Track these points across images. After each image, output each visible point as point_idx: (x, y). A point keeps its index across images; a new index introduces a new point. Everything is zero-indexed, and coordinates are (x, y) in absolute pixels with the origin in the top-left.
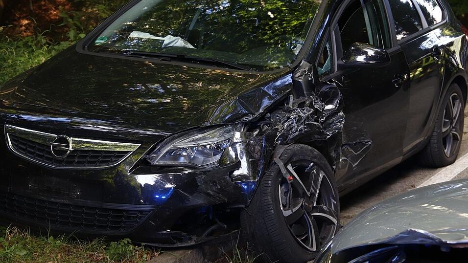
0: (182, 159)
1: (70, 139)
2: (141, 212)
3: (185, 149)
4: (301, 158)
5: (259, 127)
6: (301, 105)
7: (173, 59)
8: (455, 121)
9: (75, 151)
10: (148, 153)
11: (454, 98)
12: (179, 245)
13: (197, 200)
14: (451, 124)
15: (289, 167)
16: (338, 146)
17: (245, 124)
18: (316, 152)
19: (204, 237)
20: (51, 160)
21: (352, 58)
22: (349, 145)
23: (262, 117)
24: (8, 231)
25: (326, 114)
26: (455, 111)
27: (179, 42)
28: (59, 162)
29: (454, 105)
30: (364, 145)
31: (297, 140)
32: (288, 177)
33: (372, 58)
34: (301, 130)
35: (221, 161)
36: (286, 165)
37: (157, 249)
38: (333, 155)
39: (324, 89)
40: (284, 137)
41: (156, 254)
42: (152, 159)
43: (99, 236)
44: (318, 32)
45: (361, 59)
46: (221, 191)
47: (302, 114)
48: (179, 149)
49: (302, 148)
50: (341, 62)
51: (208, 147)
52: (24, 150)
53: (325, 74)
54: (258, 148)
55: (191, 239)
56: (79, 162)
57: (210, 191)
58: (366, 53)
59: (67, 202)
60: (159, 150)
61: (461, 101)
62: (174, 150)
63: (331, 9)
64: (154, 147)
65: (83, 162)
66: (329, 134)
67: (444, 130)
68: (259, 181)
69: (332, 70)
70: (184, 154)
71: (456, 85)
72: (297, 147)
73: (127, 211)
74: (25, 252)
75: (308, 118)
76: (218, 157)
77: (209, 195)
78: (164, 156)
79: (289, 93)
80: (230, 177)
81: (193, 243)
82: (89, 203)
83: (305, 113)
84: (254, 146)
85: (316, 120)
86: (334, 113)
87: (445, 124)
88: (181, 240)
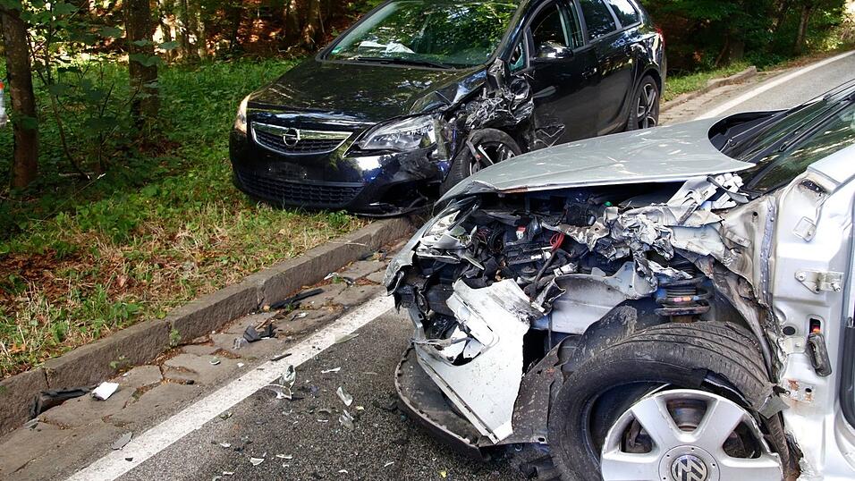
0: (388, 144)
1: (298, 131)
2: (355, 188)
3: (390, 135)
4: (491, 140)
5: (454, 116)
6: (492, 96)
7: (390, 62)
8: (650, 108)
9: (302, 140)
10: (359, 140)
11: (648, 88)
12: (388, 214)
13: (400, 177)
14: (647, 110)
15: (480, 148)
16: (531, 130)
17: (443, 113)
18: (505, 134)
19: (409, 209)
20: (285, 148)
21: (544, 55)
22: (543, 129)
23: (458, 107)
24: (258, 207)
25: (517, 103)
26: (650, 99)
27: (400, 48)
28: (290, 150)
29: (648, 94)
30: (558, 129)
31: (488, 125)
32: (477, 156)
33: (560, 54)
34: (492, 117)
35: (422, 145)
36: (476, 147)
37: (370, 218)
38: (527, 137)
39: (514, 82)
40: (477, 123)
41: (370, 223)
42: (361, 144)
43: (324, 209)
44: (515, 30)
45: (552, 55)
46: (421, 169)
47: (492, 103)
48: (385, 136)
49: (491, 131)
50: (532, 59)
51: (408, 133)
52: (265, 141)
53: (518, 69)
54: (450, 132)
55: (398, 210)
56: (305, 149)
57: (410, 170)
58: (555, 51)
59: (297, 182)
60: (367, 137)
61: (655, 90)
62: (380, 136)
63: (527, 12)
64: (364, 135)
65: (308, 149)
66: (519, 120)
67: (639, 115)
68: (453, 160)
69: (525, 66)
70: (389, 139)
71: (650, 77)
72: (486, 130)
73: (344, 188)
74: (267, 222)
75: (497, 106)
76: (419, 141)
77: (409, 172)
78: (372, 141)
79: (483, 86)
80: (427, 157)
81: (400, 213)
82: (315, 182)
83: (495, 102)
84: (447, 131)
85: (506, 108)
86: (524, 102)
87: (640, 110)
88: (390, 211)
